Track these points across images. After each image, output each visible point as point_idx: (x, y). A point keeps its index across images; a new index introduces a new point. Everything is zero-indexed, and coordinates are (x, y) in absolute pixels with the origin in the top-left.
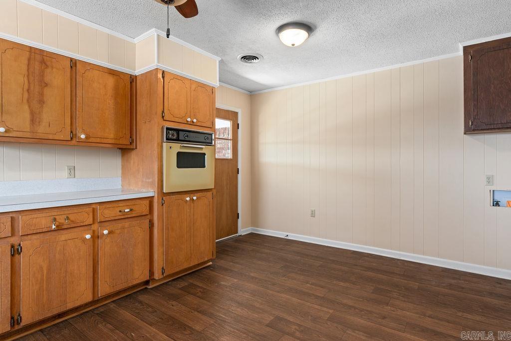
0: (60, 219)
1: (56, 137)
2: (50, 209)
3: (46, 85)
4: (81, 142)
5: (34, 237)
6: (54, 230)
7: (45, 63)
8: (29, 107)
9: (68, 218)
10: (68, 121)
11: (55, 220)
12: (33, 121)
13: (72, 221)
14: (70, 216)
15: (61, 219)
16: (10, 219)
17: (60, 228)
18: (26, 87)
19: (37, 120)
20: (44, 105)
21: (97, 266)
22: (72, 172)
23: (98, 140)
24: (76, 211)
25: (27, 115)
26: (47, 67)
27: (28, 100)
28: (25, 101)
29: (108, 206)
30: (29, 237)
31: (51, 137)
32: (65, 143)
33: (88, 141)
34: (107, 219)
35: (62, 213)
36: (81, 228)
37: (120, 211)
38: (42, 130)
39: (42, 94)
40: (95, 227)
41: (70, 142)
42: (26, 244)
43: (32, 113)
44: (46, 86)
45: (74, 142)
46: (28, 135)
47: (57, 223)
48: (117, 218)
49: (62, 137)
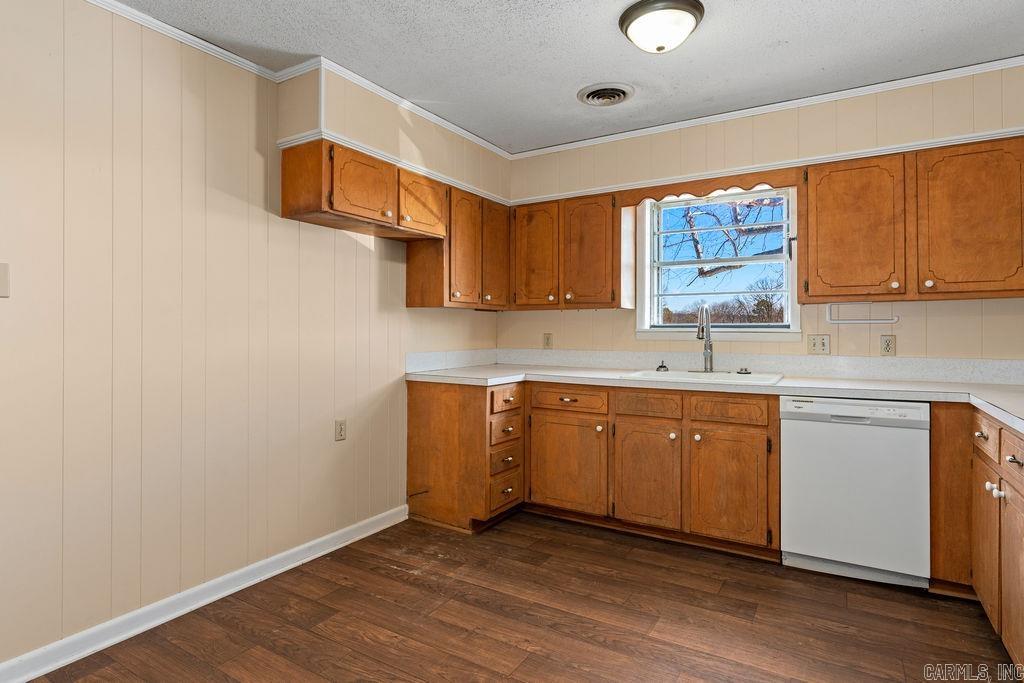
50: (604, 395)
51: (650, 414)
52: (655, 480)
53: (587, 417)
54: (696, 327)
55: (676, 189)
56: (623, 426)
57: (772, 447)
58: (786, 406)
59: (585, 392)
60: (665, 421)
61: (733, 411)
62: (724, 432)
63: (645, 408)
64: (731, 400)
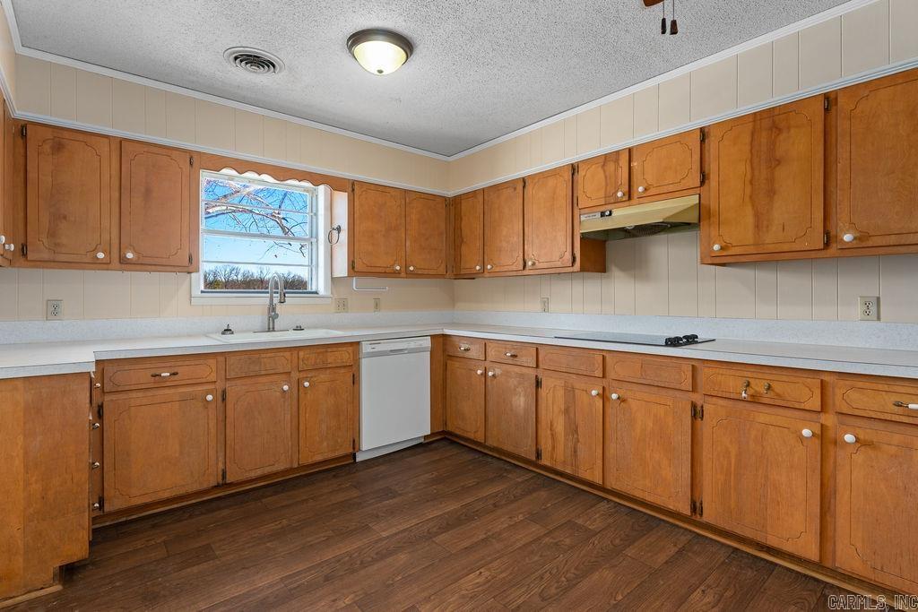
0: (757, 384)
1: (796, 247)
2: (743, 366)
3: (779, 162)
4: (846, 248)
5: (721, 402)
6: (744, 400)
7: (776, 128)
8: (753, 206)
9: (769, 388)
10: (819, 215)
11: (748, 385)
12: (757, 226)
13: (778, 395)
14: (774, 385)
15: (759, 387)
16: (691, 368)
17: (755, 400)
18: (749, 177)
19: (765, 223)
20: (776, 197)
21: (832, 501)
22: (873, 309)
23: (893, 240)
24: (785, 378)
25: (750, 220)
26: (780, 130)
27: (751, 197)
28: (747, 199)
29: (860, 384)
30: (714, 399)
31: (786, 247)
32: (813, 255)
33: (864, 244)
34: (857, 412)
35: (760, 376)
36: (797, 413)
37: (899, 405)
38: (772, 238)
39: (771, 180)
40: (829, 420)
41: (823, 252)
42: (709, 409)
43: (757, 216)
44: (778, 164)
45: (833, 250)
46: (752, 250)
47: (751, 391)
48: (888, 417)
49: (806, 246)
50: (212, 362)
51: (263, 373)
52: (268, 432)
53: (189, 389)
54: (268, 293)
55: (259, 168)
56: (234, 390)
57: (355, 380)
58: (366, 348)
59: (187, 363)
60: (276, 377)
61: (331, 358)
62: (324, 376)
63: (257, 368)
64: (329, 350)
